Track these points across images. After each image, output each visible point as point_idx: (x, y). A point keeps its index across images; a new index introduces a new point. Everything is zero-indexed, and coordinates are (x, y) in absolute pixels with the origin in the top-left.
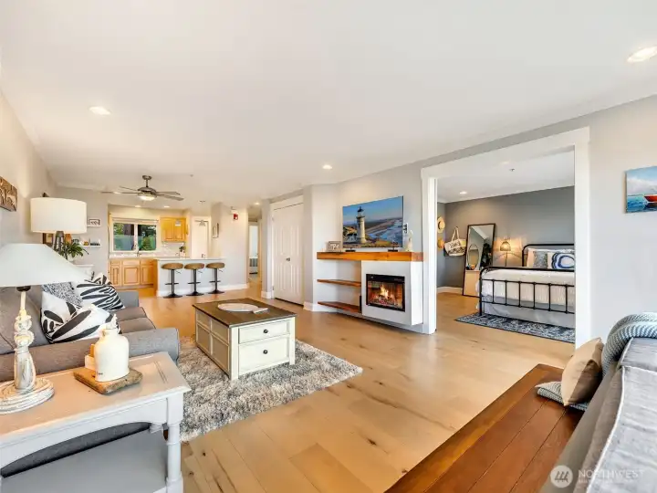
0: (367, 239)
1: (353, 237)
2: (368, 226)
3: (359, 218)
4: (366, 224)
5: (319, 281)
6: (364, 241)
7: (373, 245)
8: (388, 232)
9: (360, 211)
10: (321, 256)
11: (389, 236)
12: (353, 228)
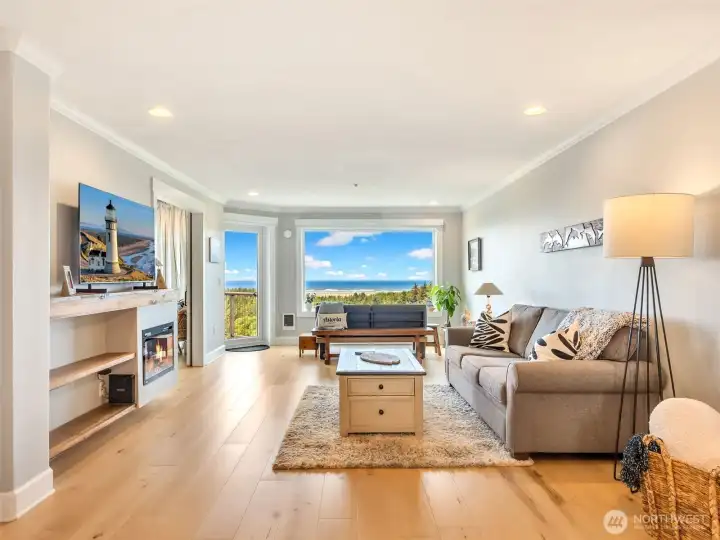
0: (121, 266)
1: (100, 255)
2: (121, 241)
3: (109, 223)
4: (118, 236)
6: (117, 268)
7: (128, 276)
8: (144, 258)
9: (110, 207)
11: (145, 263)
12: (99, 238)
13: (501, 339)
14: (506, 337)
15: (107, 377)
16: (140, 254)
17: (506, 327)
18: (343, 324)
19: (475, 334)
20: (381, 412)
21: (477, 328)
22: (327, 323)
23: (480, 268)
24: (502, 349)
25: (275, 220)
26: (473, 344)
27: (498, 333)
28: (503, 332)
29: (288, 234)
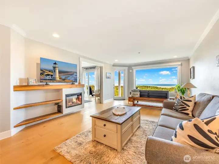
0: (60, 79)
1: (50, 76)
2: (60, 72)
3: (54, 68)
4: (59, 71)
5: (15, 109)
6: (58, 79)
7: (63, 81)
8: (71, 77)
9: (55, 64)
10: (18, 88)
11: (71, 78)
12: (49, 71)
13: (188, 109)
14: (191, 109)
15: (57, 105)
16: (70, 76)
17: (191, 104)
18: (139, 95)
19: (175, 105)
20: (105, 136)
21: (176, 103)
22: (133, 95)
23: (194, 78)
24: (188, 114)
25: (127, 68)
26: (174, 109)
27: (185, 106)
28: (189, 106)
29: (131, 71)
